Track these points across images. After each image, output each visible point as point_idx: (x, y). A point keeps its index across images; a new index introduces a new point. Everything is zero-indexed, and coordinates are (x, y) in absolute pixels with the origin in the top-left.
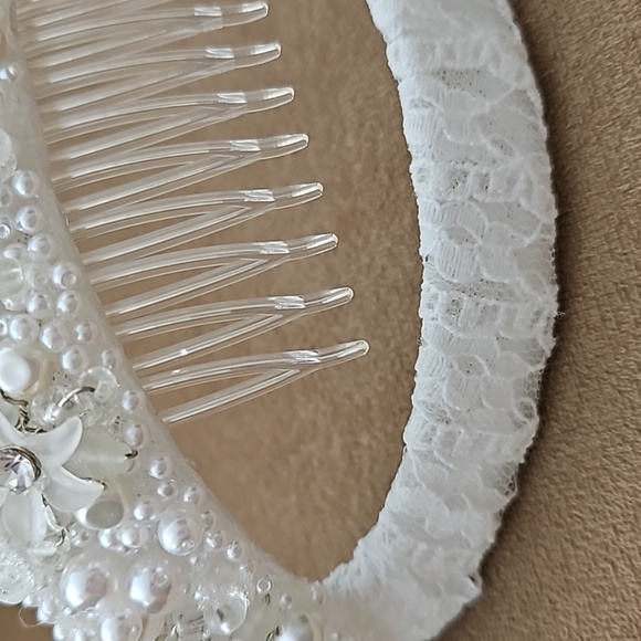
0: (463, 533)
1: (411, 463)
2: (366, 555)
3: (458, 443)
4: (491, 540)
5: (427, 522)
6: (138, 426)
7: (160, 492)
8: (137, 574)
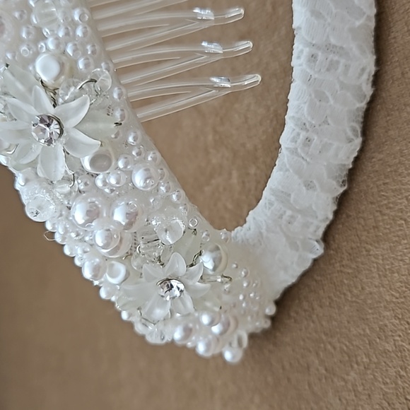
0: (314, 207)
1: (284, 157)
2: (254, 219)
3: (312, 145)
4: (331, 217)
5: (292, 196)
6: (122, 110)
7: (134, 153)
8: (117, 206)
